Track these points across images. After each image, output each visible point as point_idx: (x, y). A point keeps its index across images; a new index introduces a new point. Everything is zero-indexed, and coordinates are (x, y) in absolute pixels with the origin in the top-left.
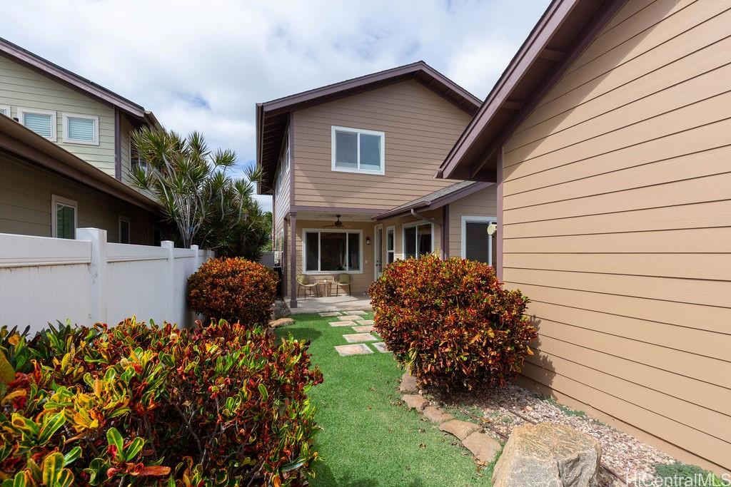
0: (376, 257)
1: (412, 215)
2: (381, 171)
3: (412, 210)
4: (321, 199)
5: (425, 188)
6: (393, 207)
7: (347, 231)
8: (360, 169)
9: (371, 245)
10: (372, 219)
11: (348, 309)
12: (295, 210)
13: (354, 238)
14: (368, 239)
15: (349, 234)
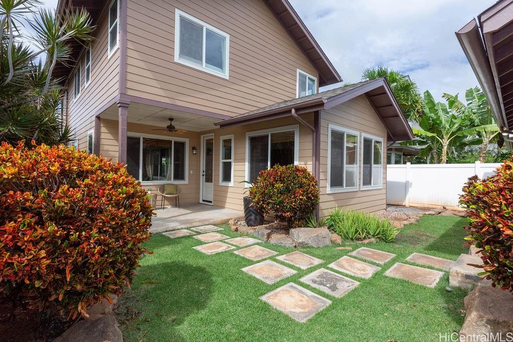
0: (203, 167)
1: (292, 116)
2: (225, 74)
3: (293, 111)
4: (161, 92)
5: (263, 101)
6: (237, 115)
7: (174, 139)
8: (204, 67)
9: (198, 155)
10: (216, 124)
11: (194, 224)
12: (127, 100)
13: (180, 147)
14: (194, 148)
15: (175, 143)
